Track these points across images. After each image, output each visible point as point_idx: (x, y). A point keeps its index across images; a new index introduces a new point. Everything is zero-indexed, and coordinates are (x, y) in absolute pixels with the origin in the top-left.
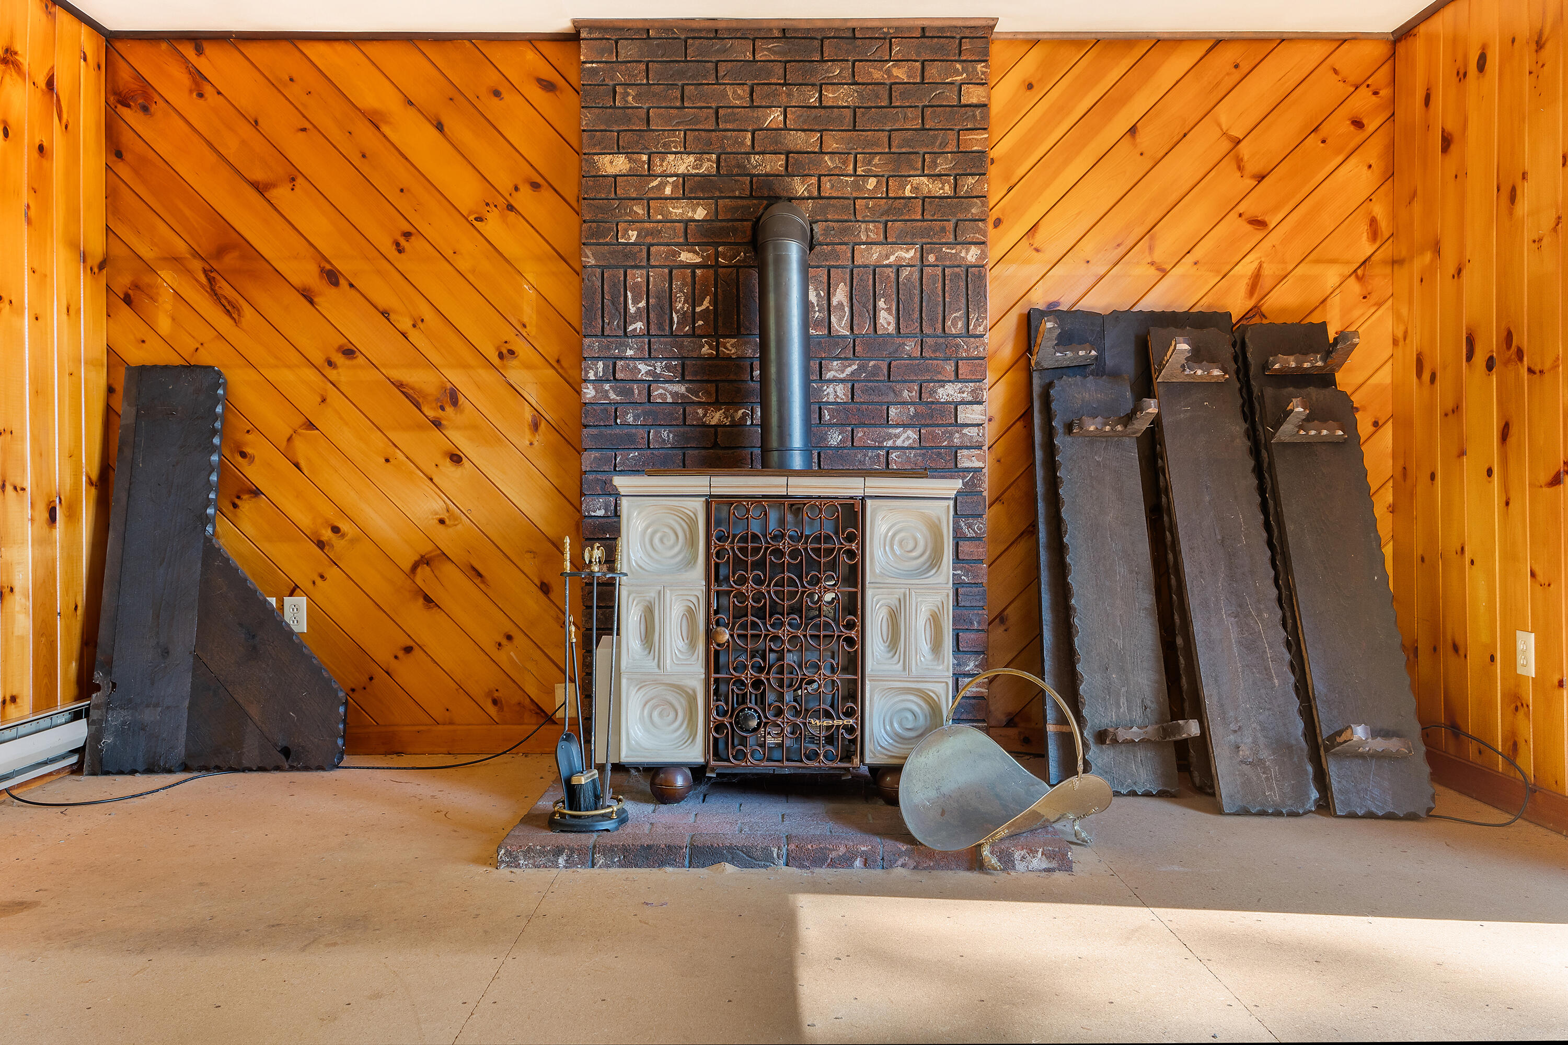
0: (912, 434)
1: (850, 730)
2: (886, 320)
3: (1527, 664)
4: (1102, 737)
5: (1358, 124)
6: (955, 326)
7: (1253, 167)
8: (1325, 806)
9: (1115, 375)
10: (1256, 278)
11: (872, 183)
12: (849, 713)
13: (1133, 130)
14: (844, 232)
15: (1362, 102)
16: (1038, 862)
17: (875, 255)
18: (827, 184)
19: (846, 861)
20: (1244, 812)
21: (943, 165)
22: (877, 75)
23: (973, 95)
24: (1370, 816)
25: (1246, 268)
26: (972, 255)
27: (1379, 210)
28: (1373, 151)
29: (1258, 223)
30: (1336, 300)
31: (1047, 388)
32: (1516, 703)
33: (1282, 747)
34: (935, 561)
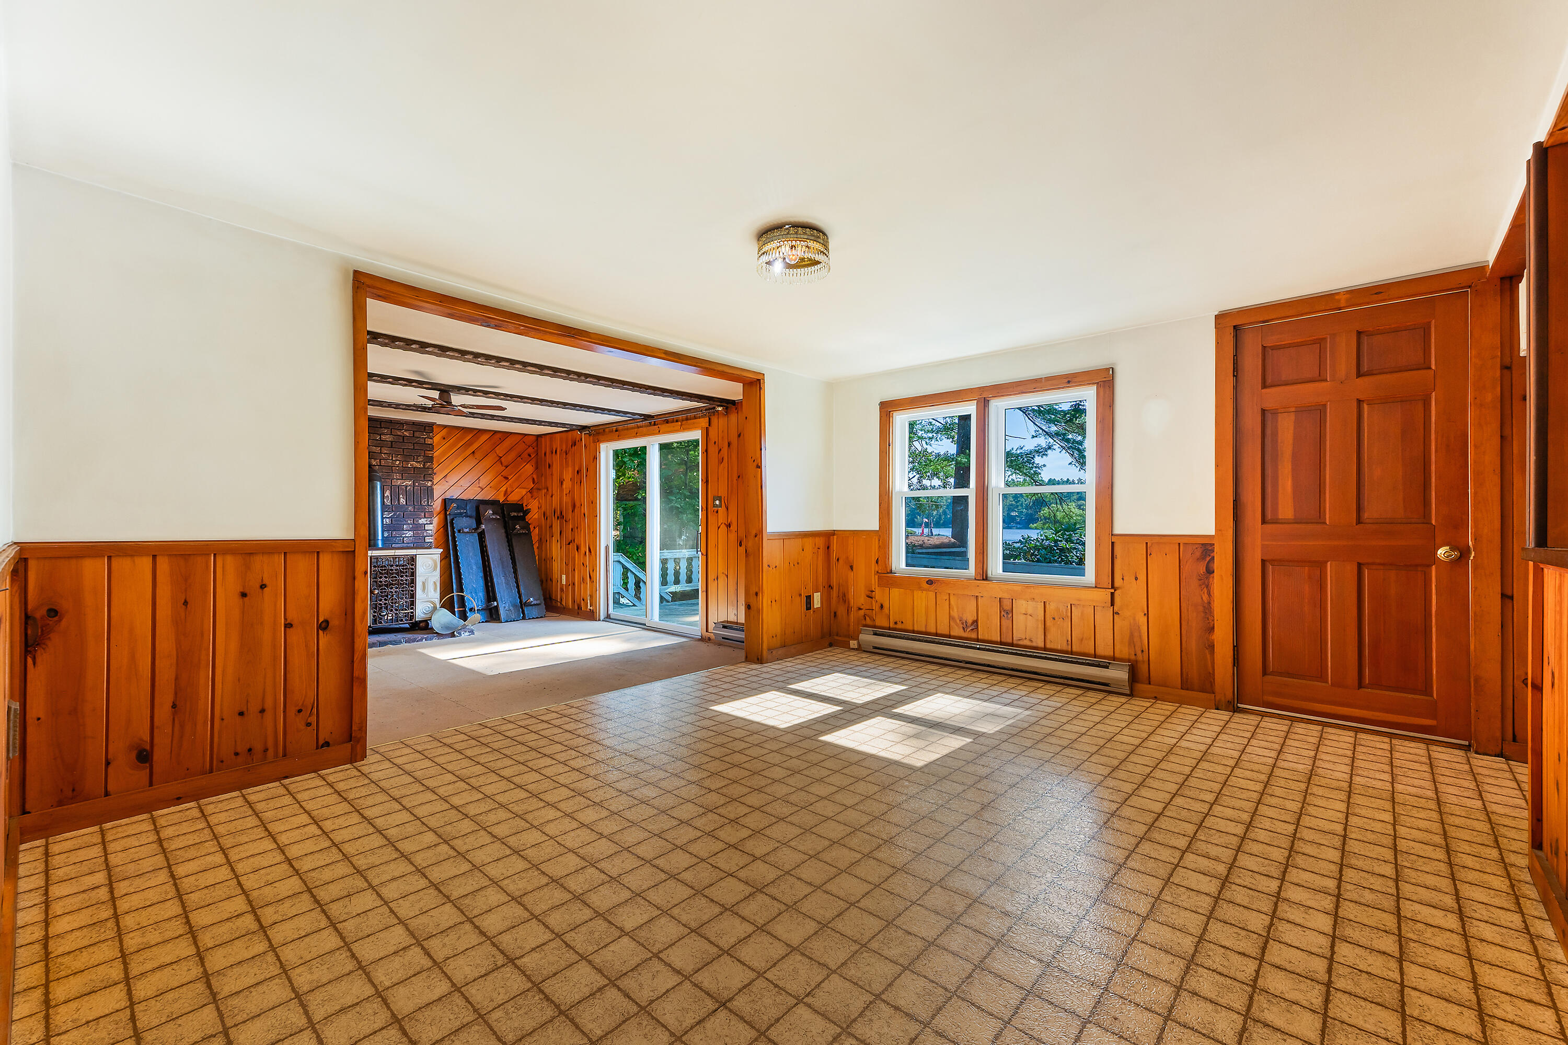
0: (411, 533)
1: (412, 613)
2: (402, 501)
3: (564, 582)
4: (471, 610)
5: (530, 455)
6: (424, 503)
7: (505, 464)
8: (524, 618)
9: (470, 517)
10: (506, 491)
11: (398, 463)
12: (412, 609)
13: (473, 452)
14: (388, 475)
15: (530, 450)
16: (467, 634)
17: (399, 482)
18: (383, 462)
19: (421, 640)
20: (507, 622)
21: (420, 459)
22: (399, 433)
23: (429, 441)
24: (533, 618)
25: (504, 489)
26: (429, 484)
27: (535, 477)
28: (533, 462)
29: (506, 478)
30: (525, 497)
31: (452, 520)
32: (562, 590)
33: (514, 606)
34: (435, 569)
